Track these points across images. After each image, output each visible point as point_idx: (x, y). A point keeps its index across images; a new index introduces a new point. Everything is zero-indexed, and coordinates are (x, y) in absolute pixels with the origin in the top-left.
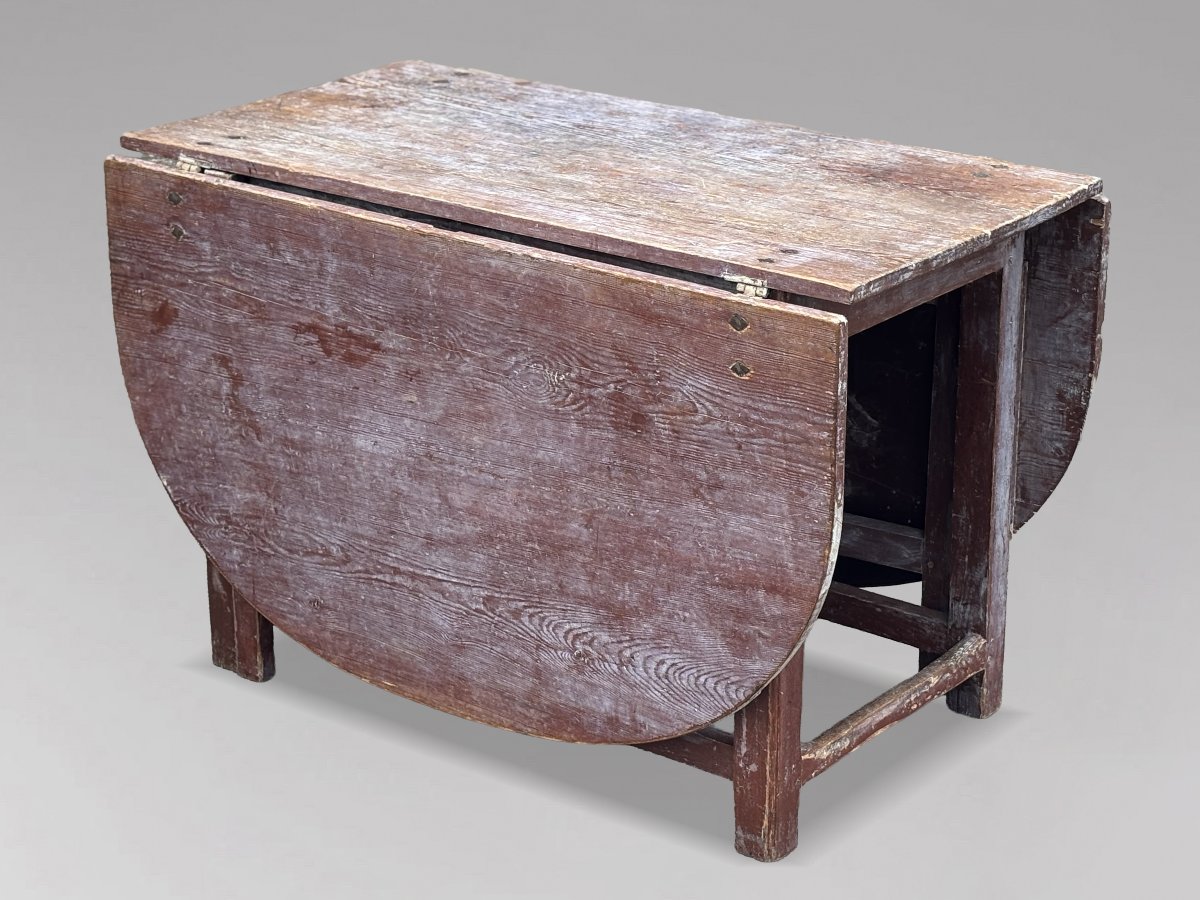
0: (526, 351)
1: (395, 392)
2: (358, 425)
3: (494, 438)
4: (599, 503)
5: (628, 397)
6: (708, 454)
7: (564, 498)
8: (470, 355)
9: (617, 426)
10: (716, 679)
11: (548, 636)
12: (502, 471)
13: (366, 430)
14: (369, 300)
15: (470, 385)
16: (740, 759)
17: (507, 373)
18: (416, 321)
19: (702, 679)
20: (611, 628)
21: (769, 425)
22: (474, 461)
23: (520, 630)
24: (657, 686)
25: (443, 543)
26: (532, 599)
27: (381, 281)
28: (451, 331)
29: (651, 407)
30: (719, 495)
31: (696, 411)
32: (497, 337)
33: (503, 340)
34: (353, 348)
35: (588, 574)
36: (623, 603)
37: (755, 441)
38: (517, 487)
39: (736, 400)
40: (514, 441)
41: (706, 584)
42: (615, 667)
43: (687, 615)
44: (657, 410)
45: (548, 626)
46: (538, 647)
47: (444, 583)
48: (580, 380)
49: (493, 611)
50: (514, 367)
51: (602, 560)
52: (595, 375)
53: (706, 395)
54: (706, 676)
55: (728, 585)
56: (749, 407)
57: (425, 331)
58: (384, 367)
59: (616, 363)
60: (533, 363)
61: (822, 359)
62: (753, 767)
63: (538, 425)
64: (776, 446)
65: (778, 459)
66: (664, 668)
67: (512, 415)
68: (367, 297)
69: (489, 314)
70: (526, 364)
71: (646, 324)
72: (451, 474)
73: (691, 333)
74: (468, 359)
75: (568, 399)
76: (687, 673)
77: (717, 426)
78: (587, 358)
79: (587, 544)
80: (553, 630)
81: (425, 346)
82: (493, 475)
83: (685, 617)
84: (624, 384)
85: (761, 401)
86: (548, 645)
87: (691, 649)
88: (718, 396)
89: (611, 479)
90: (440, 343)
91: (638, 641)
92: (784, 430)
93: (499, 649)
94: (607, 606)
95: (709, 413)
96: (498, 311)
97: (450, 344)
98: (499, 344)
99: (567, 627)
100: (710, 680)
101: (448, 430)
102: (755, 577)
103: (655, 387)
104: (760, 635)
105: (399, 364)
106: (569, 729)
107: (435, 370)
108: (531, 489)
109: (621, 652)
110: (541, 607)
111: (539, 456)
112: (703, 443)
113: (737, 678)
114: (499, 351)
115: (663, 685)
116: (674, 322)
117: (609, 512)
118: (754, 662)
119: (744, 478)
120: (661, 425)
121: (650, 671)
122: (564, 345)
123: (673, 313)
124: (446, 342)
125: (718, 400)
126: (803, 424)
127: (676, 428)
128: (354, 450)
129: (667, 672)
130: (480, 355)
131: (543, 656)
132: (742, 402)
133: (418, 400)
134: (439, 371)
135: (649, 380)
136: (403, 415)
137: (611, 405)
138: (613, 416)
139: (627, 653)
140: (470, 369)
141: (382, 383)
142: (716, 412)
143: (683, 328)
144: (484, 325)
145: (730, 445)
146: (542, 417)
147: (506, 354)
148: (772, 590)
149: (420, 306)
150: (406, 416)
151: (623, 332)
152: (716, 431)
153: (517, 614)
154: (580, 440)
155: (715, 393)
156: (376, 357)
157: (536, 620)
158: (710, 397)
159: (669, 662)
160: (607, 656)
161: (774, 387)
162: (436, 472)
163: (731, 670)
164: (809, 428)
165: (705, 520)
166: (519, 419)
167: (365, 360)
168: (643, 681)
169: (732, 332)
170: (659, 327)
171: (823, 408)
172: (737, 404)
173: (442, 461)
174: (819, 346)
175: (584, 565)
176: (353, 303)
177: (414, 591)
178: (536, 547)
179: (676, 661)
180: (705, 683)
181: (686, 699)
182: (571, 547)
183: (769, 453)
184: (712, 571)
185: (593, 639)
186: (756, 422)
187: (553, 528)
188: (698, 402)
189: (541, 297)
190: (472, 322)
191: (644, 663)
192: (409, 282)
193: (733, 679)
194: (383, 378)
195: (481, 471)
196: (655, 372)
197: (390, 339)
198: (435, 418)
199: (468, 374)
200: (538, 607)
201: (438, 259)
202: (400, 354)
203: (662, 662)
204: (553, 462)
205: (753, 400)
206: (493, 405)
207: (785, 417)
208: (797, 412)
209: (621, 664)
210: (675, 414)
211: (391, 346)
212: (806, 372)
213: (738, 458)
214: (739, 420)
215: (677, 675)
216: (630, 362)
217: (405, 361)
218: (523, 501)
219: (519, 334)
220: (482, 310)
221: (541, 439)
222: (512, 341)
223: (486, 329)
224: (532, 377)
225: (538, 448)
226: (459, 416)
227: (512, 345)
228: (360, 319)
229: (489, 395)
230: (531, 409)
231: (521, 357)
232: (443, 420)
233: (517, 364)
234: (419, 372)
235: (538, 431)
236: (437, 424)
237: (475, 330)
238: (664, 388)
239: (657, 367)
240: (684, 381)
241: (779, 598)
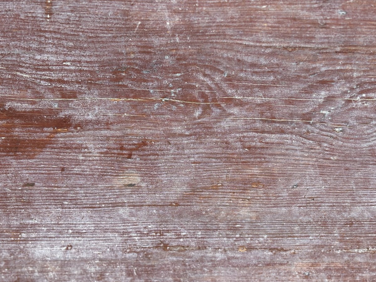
0: (349, 79)
1: (102, 176)
2: (36, 231)
3: (276, 205)
8: (240, 104)
12: (287, 242)
13: (52, 234)
14: (45, 57)
15: (239, 145)
17: (307, 118)
18: (138, 71)
22: (242, 238)
27: (68, 21)
28: (205, 75)
32: (293, 67)
33: (307, 71)
34: (18, 132)
38: (312, 257)
50: (321, 106)
57: (156, 84)
58: (79, 148)
60: (361, 93)
63: (356, 175)
67: (311, 171)
68: (40, 52)
69: (285, 36)
70: (347, 97)
72: (201, 260)
74: (235, 110)
81: (156, 106)
82: (271, 250)
90: (184, 97)
97: (203, 95)
98: (297, 79)
101: (196, 208)
105: (108, 138)
107: (174, 135)
108: (335, 255)
111: (354, 214)
114: (296, 88)
124: (196, 93)
128: (32, 262)
130: (258, 101)
133: (143, 181)
134: (182, 135)
136: (115, 205)
140: (240, 123)
141: (77, 170)
144: (273, 54)
146: (364, 164)
147: (311, 89)
149: (146, 49)
150: (123, 205)
156: (62, 136)
162: (173, 263)
166: (322, 174)
173: (184, 248)
176: (17, 65)
190: (247, 55)
192: (125, 13)
194: (78, 163)
195: (250, 248)
197: (88, 108)
199: (231, 130)
202: (108, 125)
206: (275, 165)
211: (90, 117)
217: (118, 133)
218: (318, 271)
219: (341, 56)
220: (273, 32)
221: (361, 192)
222: (323, 69)
223: (275, 61)
224: (355, 113)
225: (353, 204)
226: (215, 188)
227: (323, 74)
228: (29, 87)
229: (270, 152)
230: (346, 158)
231: (338, 88)
232: (186, 198)
233: (329, 100)
234: (144, 144)
235: (356, 184)
236: (177, 205)
237: (253, 65)
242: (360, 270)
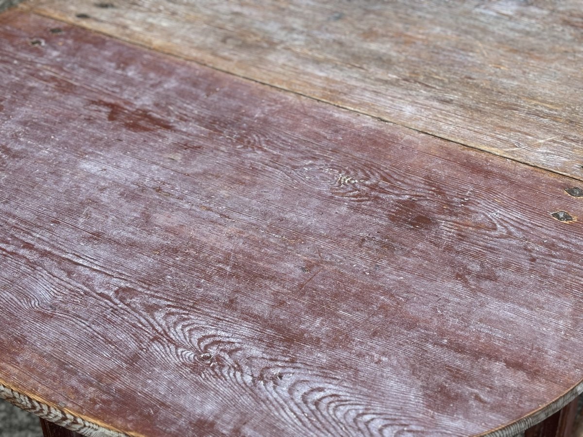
0: (328, 161)
1: (162, 150)
2: (96, 157)
3: (244, 196)
4: (333, 257)
5: (420, 206)
6: (490, 256)
7: (294, 245)
8: (265, 151)
9: (392, 219)
10: (386, 422)
11: (177, 333)
12: (234, 215)
13: (102, 161)
14: (188, 106)
15: (248, 165)
17: (294, 167)
18: (226, 124)
19: (367, 418)
20: (270, 345)
22: (209, 203)
23: (143, 320)
24: (295, 409)
25: (110, 241)
26: (184, 302)
27: (212, 101)
28: (257, 136)
29: (443, 217)
30: (487, 284)
31: (495, 229)
32: (303, 148)
33: (309, 151)
34: (142, 122)
35: (275, 300)
36: (303, 332)
37: (555, 260)
38: (243, 228)
39: (547, 232)
40: (268, 202)
41: (427, 341)
42: (248, 379)
43: (384, 359)
44: (448, 219)
45: (184, 326)
46: (156, 339)
47: (80, 267)
48: (373, 188)
49: (122, 300)
50: (305, 166)
51: (303, 294)
52: (393, 187)
53: (512, 223)
54: (374, 416)
55: (460, 349)
57: (230, 131)
58: (164, 137)
59: (422, 186)
60: (330, 168)
63: (303, 199)
64: (578, 268)
65: (577, 277)
66: (317, 396)
67: (279, 189)
70: (322, 167)
71: (472, 173)
73: (520, 187)
74: (260, 152)
75: (351, 194)
76: (348, 407)
77: (514, 242)
78: (392, 177)
79: (293, 280)
80: (190, 330)
81: (221, 137)
82: (221, 215)
83: (380, 360)
84: (422, 198)
86: (170, 341)
87: (370, 388)
88: (526, 226)
89: (360, 246)
90: (239, 139)
91: (299, 365)
93: (98, 329)
94: (279, 329)
95: (509, 232)
96: (318, 137)
97: (249, 142)
98: (302, 152)
99: (212, 332)
100: (378, 421)
101: (197, 181)
102: (498, 351)
104: (477, 398)
105: (182, 139)
106: (131, 418)
107: (218, 150)
109: (268, 368)
110: (189, 311)
111: (287, 216)
112: (492, 250)
113: (420, 428)
114: (298, 155)
115: (306, 409)
116: (504, 177)
117: (340, 266)
118: (453, 420)
119: (531, 280)
120: (446, 227)
121: (296, 393)
122: (372, 165)
125: (524, 228)
127: (463, 234)
128: (73, 168)
129: (320, 400)
130: (275, 153)
131: (156, 346)
132: (553, 234)
133: (181, 160)
134: (222, 151)
136: (155, 163)
137: (396, 206)
138: (393, 212)
139: (276, 372)
141: (152, 144)
142: (518, 235)
143: (512, 183)
144: (297, 140)
145: (523, 256)
146: (310, 196)
147: (304, 158)
148: (516, 365)
151: (443, 173)
152: (511, 245)
153: (151, 309)
154: (344, 218)
155: (525, 223)
156: (161, 131)
157: (174, 319)
158: (517, 225)
159: (328, 392)
160: (246, 368)
162: (155, 199)
163: (417, 420)
165: (460, 297)
167: (145, 129)
168: (279, 399)
169: (566, 195)
172: (546, 234)
173: (170, 195)
175: (276, 294)
177: (32, 265)
178: (228, 268)
179: (340, 393)
180: (369, 422)
181: (331, 429)
182: (272, 278)
183: (569, 272)
184: (442, 334)
185: (237, 350)
186: (562, 249)
187: (262, 261)
188: (501, 224)
189: (370, 139)
191: (294, 385)
192: (241, 107)
193: (414, 427)
194: (156, 142)
195: (209, 210)
196: (463, 199)
197: (187, 126)
198: (188, 172)
199: (250, 158)
200: (185, 309)
201: (281, 103)
202: (189, 135)
203: (320, 390)
204: (301, 222)
205: (567, 236)
206: (260, 179)
209: (261, 377)
210: (468, 225)
211: (184, 130)
213: (527, 265)
214: (542, 244)
215: (333, 405)
216: (438, 188)
217: (191, 140)
218: (240, 237)
219: (330, 152)
220: (303, 134)
221: (299, 208)
222: (317, 153)
223: (296, 143)
224: (322, 175)
225: (290, 211)
226: (217, 177)
227: (316, 155)
229: (263, 173)
230: (303, 190)
231: (319, 162)
232: (197, 175)
233: (311, 165)
234: (199, 147)
235: (299, 203)
236: (188, 175)
237: (284, 140)
238: (467, 209)
239: (467, 197)
240: (493, 210)
241: (521, 375)
242: (268, 246)
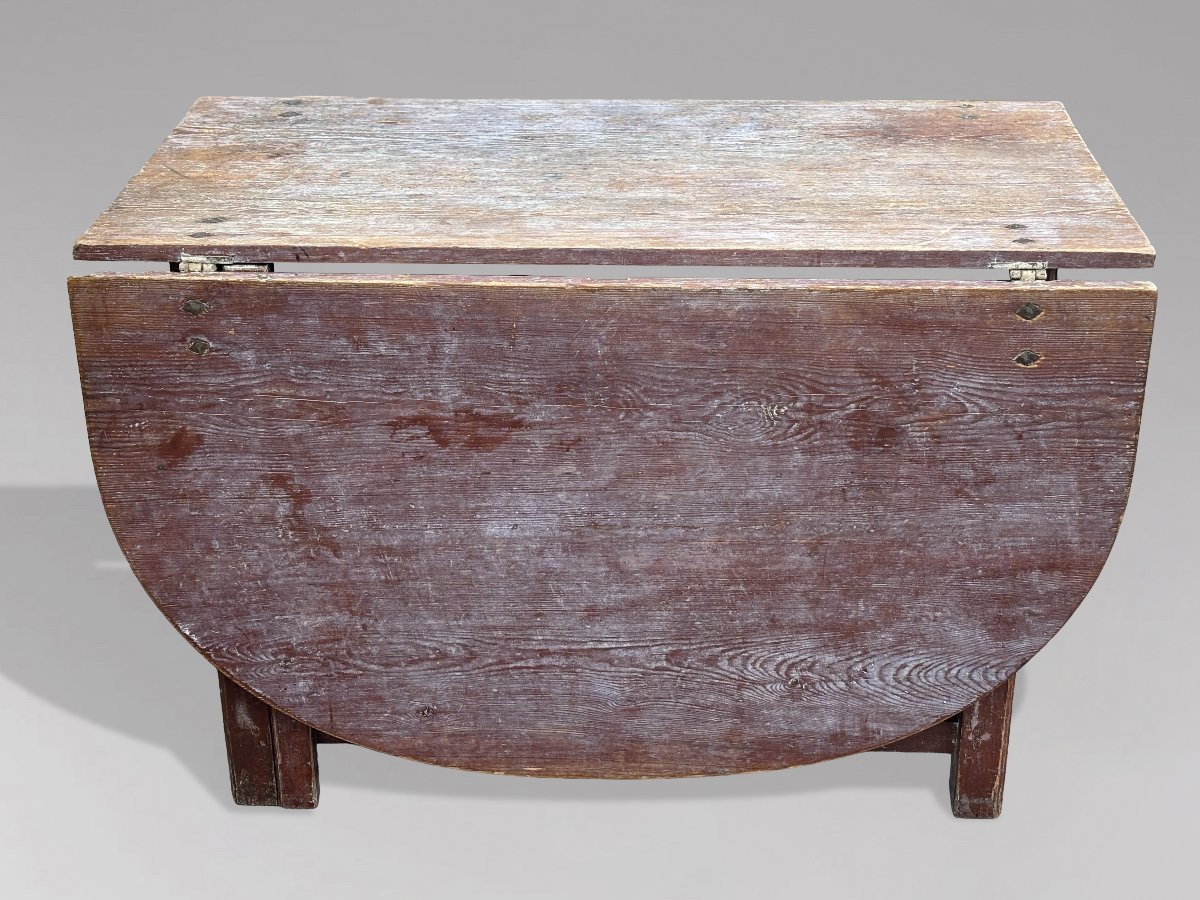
0: (735, 391)
1: (545, 466)
2: (488, 512)
3: (686, 489)
4: (828, 528)
5: (874, 414)
6: (977, 452)
7: (782, 531)
8: (654, 409)
9: (856, 446)
10: (971, 668)
11: (753, 672)
12: (697, 521)
13: (501, 515)
14: (507, 375)
15: (654, 440)
16: (969, 733)
17: (706, 420)
18: (576, 385)
19: (954, 672)
20: (838, 647)
21: (1060, 408)
22: (659, 518)
23: (715, 676)
24: (895, 691)
25: (609, 611)
26: (734, 642)
27: (526, 351)
28: (627, 388)
29: (904, 418)
30: (989, 490)
31: (966, 411)
32: (693, 382)
33: (703, 385)
34: (481, 432)
35: (809, 601)
36: (855, 621)
37: (1040, 427)
38: (718, 533)
39: (1019, 390)
40: (716, 487)
41: (965, 580)
42: (842, 685)
43: (938, 614)
44: (912, 419)
45: (753, 664)
46: (740, 687)
47: (612, 652)
48: (809, 409)
49: (679, 664)
50: (716, 411)
51: (830, 583)
52: (829, 398)
53: (979, 393)
54: (959, 668)
55: (995, 574)
56: (1037, 395)
57: (590, 394)
58: (528, 443)
59: (860, 381)
60: (745, 401)
61: (1136, 330)
62: (986, 737)
63: (748, 464)
64: (1068, 427)
65: (1069, 440)
66: (905, 672)
67: (712, 461)
68: (504, 372)
69: (686, 360)
70: (735, 404)
71: (904, 333)
72: (626, 537)
73: (965, 332)
74: (651, 414)
75: (792, 430)
76: (935, 670)
77: (992, 422)
78: (820, 383)
79: (809, 572)
80: (761, 666)
81: (589, 411)
82: (683, 527)
83: (936, 617)
84: (869, 400)
85: (1052, 386)
86: (753, 683)
87: (942, 645)
88: (996, 391)
89: (846, 500)
90: (610, 404)
91: (873, 653)
92: (1079, 409)
93: (687, 701)
94: (833, 628)
95: (982, 409)
96: (696, 355)
97: (626, 403)
98: (696, 390)
99: (780, 659)
100: (963, 671)
101: (621, 493)
102: (1029, 561)
103: (913, 396)
104: (1031, 614)
105: (551, 435)
106: (780, 758)
107: (603, 433)
108: (736, 532)
109: (850, 668)
110: (745, 648)
111: (748, 496)
112: (973, 442)
113: (998, 661)
114: (696, 398)
115: (904, 688)
116: (943, 325)
117: (841, 535)
118: (1021, 642)
119: (1025, 465)
120: (916, 434)
121: (887, 678)
122: (788, 374)
123: (944, 316)
124: (620, 401)
125: (994, 395)
126: (1103, 400)
127: (936, 433)
128: (483, 540)
129: (909, 674)
130: (668, 406)
131: (746, 693)
132: (1027, 390)
133: (578, 470)
134: (609, 433)
135: (904, 391)
136: (555, 490)
137: (849, 425)
138: (851, 437)
139: (859, 667)
140: (655, 424)
141: (525, 461)
142: (992, 408)
143: (954, 329)
144: (677, 373)
145: (1008, 437)
146: (754, 455)
147: (706, 399)
148: (1049, 567)
149: (583, 370)
150: (561, 490)
151: (871, 349)
152: (990, 427)
153: (712, 661)
154: (807, 469)
155: (993, 388)
156: (515, 434)
157: (738, 662)
158: (985, 394)
159: (912, 665)
160: (833, 676)
161: (1070, 369)
162: (603, 540)
163: (992, 655)
164: (1113, 401)
165: (971, 517)
166: (721, 463)
167: (498, 441)
168: (877, 689)
169: (1021, 322)
170: (922, 334)
171: (1130, 379)
172: (1019, 395)
173: (611, 527)
174: (1132, 317)
175: (805, 593)
176: (486, 381)
177: (569, 669)
178: (742, 588)
179: (921, 662)
180: (957, 674)
181: (933, 694)
182: (790, 579)
183: (1058, 436)
184: (974, 565)
185: (813, 664)
186: (1043, 408)
187: (765, 565)
188: (969, 401)
189: (759, 331)
190: (658, 373)
191: (880, 672)
192: (568, 345)
193: (994, 663)
194: (526, 455)
195: (666, 526)
196: (913, 381)
197: (536, 412)
198: (602, 484)
199: (648, 429)
200: (740, 648)
201: (613, 314)
202: (551, 425)
203: (904, 666)
204: (768, 498)
205: (1042, 387)
206: (684, 456)
207: (1081, 396)
208: (1098, 388)
209: (851, 679)
210: (937, 419)
211: (538, 419)
212: (1113, 346)
213: (1016, 447)
214: (1021, 410)
215: (922, 674)
216: (879, 377)
217: (559, 432)
218: (724, 546)
219: (726, 375)
220: (674, 358)
221: (753, 478)
222: (715, 384)
223: (679, 378)
224: (742, 416)
225: (748, 488)
226: (637, 476)
227: (715, 387)
228: (492, 398)
229: (679, 446)
230: (738, 450)
231: (728, 397)
232: (613, 484)
233: (722, 406)
234: (580, 440)
235: (748, 471)
236: (606, 489)
237: (662, 381)
238: (924, 395)
239: (916, 376)
240: (952, 383)
241: (1057, 574)
242: (759, 545)
